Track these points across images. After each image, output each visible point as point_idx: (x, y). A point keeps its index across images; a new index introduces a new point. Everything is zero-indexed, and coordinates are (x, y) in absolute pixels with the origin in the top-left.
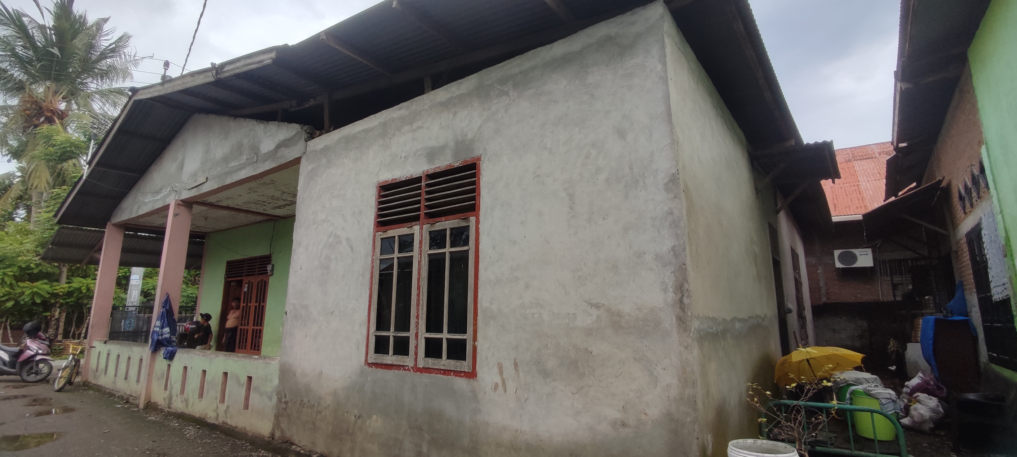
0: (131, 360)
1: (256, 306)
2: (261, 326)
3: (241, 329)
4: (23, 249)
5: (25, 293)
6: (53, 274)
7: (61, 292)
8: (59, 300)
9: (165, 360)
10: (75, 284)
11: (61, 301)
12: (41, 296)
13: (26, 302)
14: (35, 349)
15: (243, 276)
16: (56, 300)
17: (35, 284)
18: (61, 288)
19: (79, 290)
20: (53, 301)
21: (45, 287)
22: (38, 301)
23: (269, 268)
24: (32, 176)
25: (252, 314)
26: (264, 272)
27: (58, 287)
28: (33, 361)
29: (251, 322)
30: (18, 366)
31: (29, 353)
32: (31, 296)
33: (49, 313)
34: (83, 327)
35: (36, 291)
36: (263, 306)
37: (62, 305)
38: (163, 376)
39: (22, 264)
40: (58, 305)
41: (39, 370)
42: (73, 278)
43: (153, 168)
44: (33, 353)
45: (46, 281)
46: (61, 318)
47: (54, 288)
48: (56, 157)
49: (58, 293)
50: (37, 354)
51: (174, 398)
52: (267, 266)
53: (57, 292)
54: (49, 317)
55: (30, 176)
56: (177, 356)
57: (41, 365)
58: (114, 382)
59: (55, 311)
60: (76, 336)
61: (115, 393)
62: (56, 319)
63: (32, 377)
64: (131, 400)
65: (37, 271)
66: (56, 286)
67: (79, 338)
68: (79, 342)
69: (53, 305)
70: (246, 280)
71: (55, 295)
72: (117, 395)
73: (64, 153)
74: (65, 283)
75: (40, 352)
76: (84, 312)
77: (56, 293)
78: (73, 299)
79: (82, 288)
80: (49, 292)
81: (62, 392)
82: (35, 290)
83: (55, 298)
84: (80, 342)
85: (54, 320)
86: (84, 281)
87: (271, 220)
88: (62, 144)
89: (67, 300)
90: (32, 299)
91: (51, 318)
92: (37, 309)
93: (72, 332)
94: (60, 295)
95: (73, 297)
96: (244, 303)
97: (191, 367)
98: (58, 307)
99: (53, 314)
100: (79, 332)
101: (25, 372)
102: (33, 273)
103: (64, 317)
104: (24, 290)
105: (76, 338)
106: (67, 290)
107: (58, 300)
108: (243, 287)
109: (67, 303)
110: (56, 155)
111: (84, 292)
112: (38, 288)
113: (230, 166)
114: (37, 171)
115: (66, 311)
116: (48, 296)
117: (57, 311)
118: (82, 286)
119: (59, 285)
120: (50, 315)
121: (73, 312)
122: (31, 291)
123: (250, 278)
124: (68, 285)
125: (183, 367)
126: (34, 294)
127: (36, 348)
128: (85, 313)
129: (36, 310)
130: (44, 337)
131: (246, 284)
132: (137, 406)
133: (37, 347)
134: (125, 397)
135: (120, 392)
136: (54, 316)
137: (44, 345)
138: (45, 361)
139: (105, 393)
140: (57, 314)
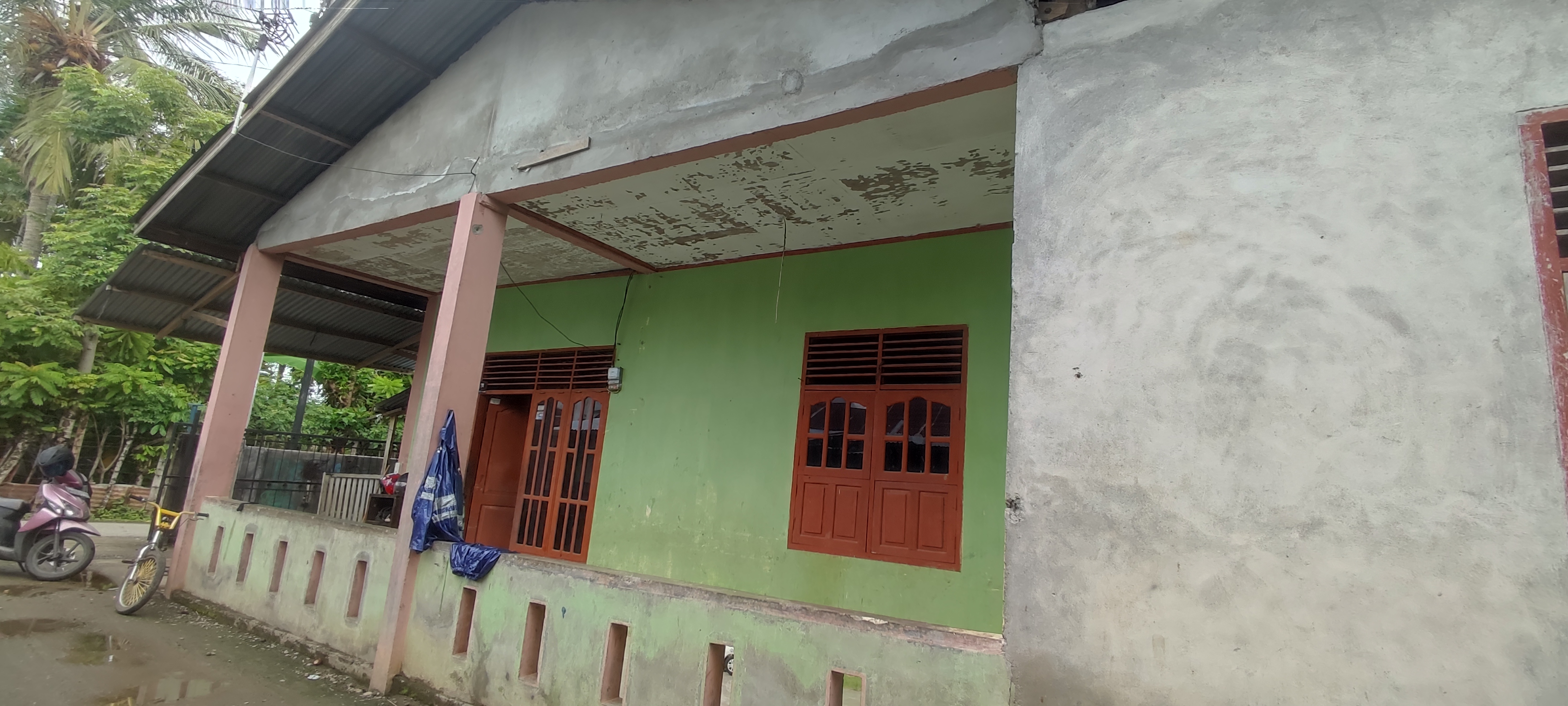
0: (327, 559)
1: (569, 456)
2: (585, 496)
3: (526, 502)
4: (18, 295)
5: (13, 384)
6: (68, 352)
7: (82, 388)
8: (77, 404)
9: (454, 575)
10: (111, 376)
11: (81, 406)
12: (45, 392)
13: (11, 402)
14: (59, 507)
15: (532, 387)
16: (70, 404)
17: (35, 368)
18: (84, 381)
19: (117, 387)
20: (64, 405)
21: (56, 377)
22: (38, 401)
23: (613, 373)
24: (36, 163)
25: (559, 468)
26: (599, 382)
27: (78, 379)
28: (52, 532)
29: (557, 486)
30: (18, 541)
31: (47, 514)
32: (23, 392)
33: (55, 428)
34: (117, 460)
35: (37, 382)
36: (591, 457)
37: (80, 413)
38: (450, 616)
39: (10, 326)
40: (72, 413)
41: (66, 554)
42: (106, 364)
43: (388, 128)
44: (55, 516)
45: (55, 364)
46: (76, 439)
47: (70, 379)
48: (94, 127)
49: (77, 390)
50: (63, 517)
51: (496, 683)
52: (607, 370)
53: (75, 387)
54: (54, 436)
55: (30, 164)
56: (502, 571)
57: (68, 545)
58: (269, 605)
59: (66, 424)
60: (102, 477)
61: (277, 633)
62: (67, 440)
63: (48, 568)
64: (334, 659)
65: (40, 344)
66: (72, 376)
67: (107, 480)
68: (106, 488)
69: (64, 412)
70: (537, 395)
71: (73, 394)
72: (283, 640)
73: (111, 122)
74: (90, 372)
75: (70, 513)
76: (121, 431)
77: (73, 389)
78: (103, 404)
79: (124, 384)
80: (59, 386)
81: (135, 615)
82: (34, 379)
83: (68, 399)
84: (109, 488)
85: (62, 442)
86: (129, 370)
87: (629, 272)
88: (109, 103)
89: (92, 406)
90: (27, 396)
91: (56, 438)
92: (32, 416)
93: (95, 467)
94: (80, 394)
95: (104, 401)
96: (534, 443)
97: (564, 611)
98: (73, 418)
99: (62, 430)
100: (107, 469)
101: (35, 556)
102: (31, 347)
103: (82, 437)
104: (11, 378)
105: (102, 481)
106: (93, 385)
107: (74, 403)
108: (532, 410)
109: (91, 410)
110: (93, 124)
111: (127, 393)
112: (39, 377)
113: (679, 108)
114: (46, 155)
115: (86, 426)
116: (56, 394)
117: (69, 425)
118: (124, 381)
119: (78, 375)
120: (56, 432)
121: (101, 430)
122: (25, 380)
123: (550, 393)
124: (96, 377)
125: (528, 605)
126: (31, 387)
127: (62, 506)
128: (123, 433)
129: (29, 419)
130: (79, 482)
131: (541, 404)
132: (364, 682)
133: (64, 502)
134: (313, 649)
135: (290, 633)
136: (63, 434)
137: (79, 498)
138: (79, 534)
139: (242, 627)
140: (69, 430)
